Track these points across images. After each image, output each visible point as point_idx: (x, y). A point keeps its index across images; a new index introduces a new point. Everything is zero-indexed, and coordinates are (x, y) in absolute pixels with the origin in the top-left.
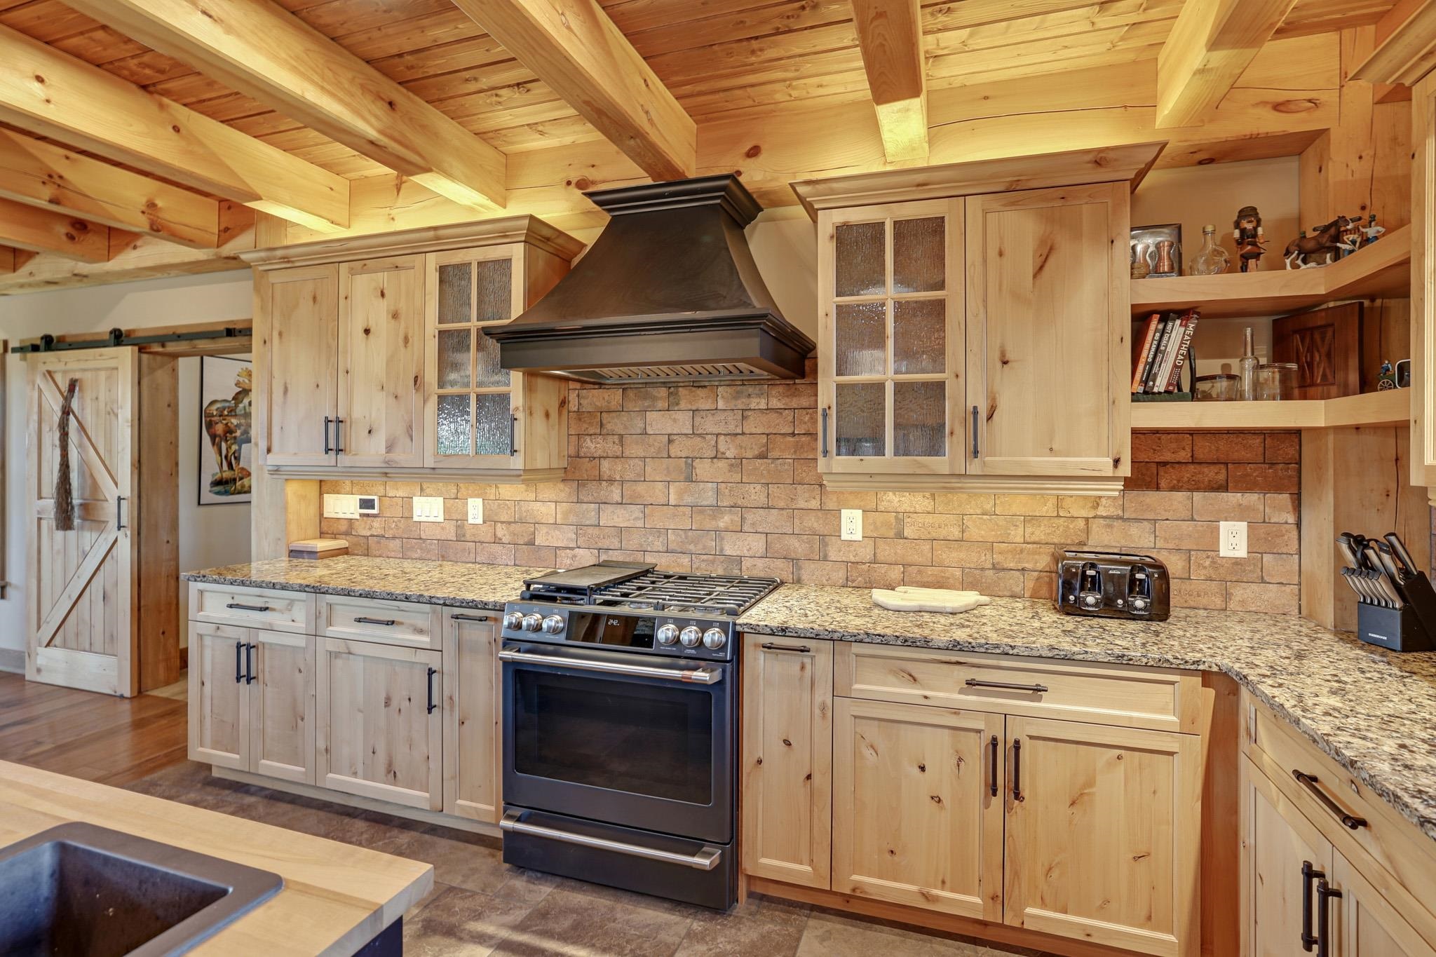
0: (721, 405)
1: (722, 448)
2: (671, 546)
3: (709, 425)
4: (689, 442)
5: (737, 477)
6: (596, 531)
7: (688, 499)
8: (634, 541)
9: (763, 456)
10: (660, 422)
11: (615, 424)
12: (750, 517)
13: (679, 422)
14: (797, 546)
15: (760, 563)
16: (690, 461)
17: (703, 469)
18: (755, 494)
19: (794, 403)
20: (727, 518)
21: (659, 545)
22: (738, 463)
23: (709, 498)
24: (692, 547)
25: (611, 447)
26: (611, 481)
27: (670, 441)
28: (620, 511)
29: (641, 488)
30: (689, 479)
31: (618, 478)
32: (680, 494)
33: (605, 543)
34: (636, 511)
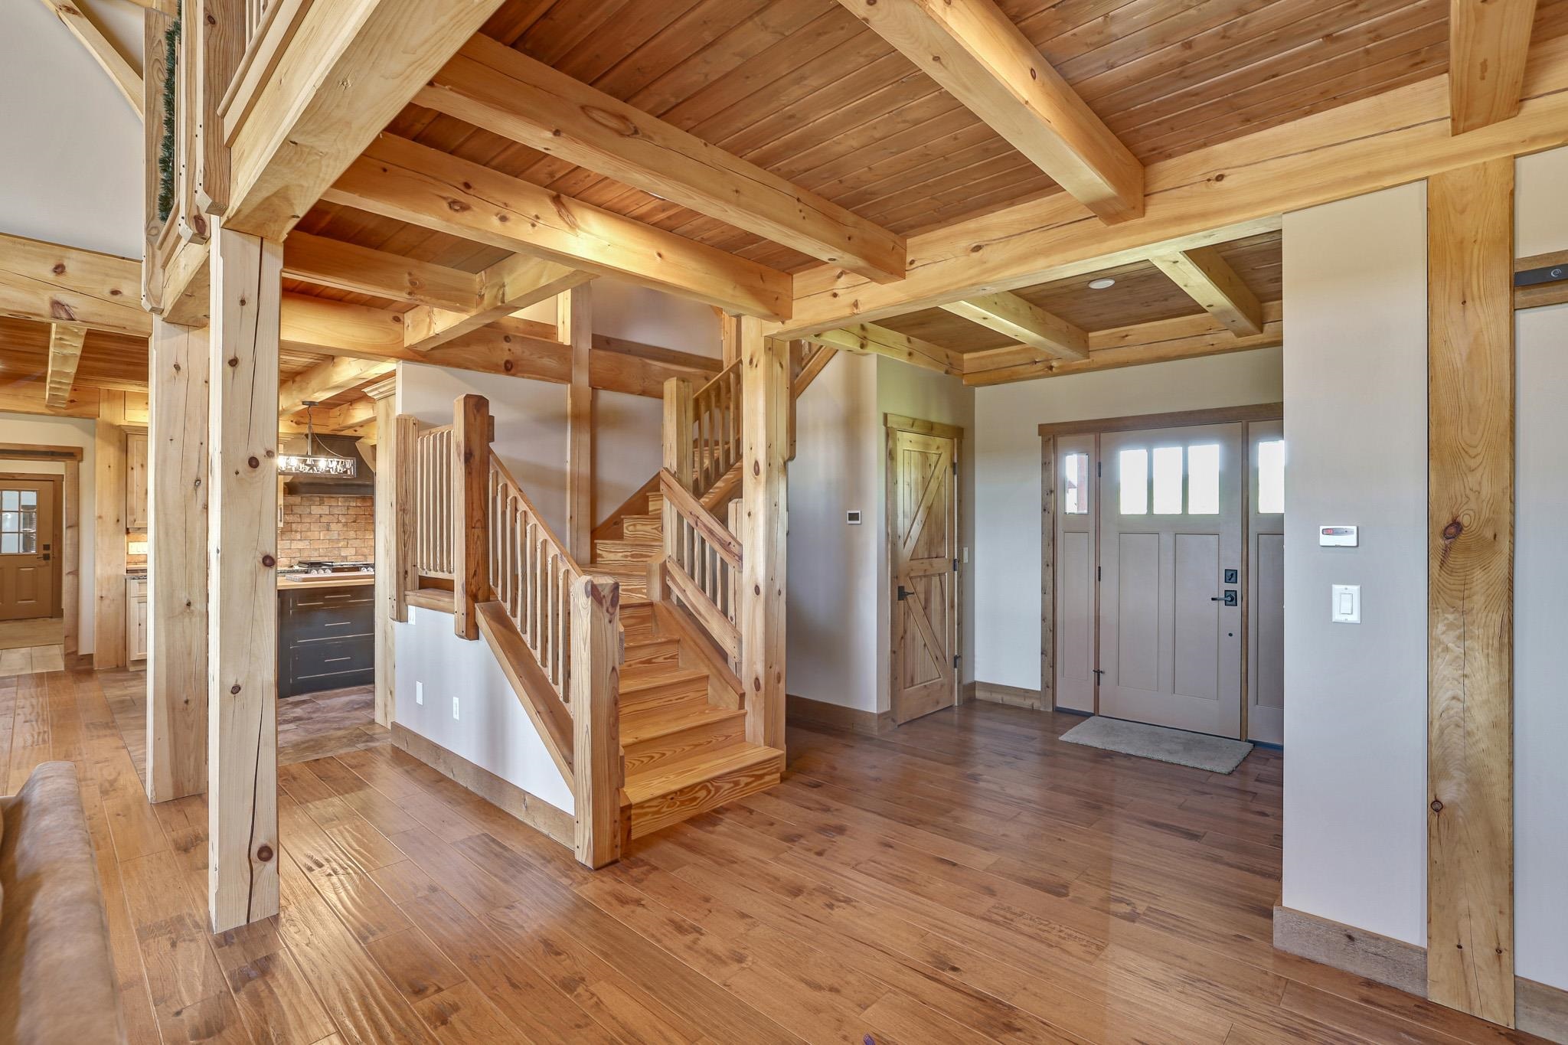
0: (340, 504)
1: (340, 519)
2: (321, 554)
3: (336, 511)
4: (328, 517)
5: (345, 529)
6: (290, 551)
7: (328, 537)
8: (306, 554)
9: (354, 522)
10: (316, 510)
11: (297, 510)
12: (350, 542)
13: (325, 510)
14: (366, 551)
15: (353, 557)
16: (328, 524)
17: (333, 526)
18: (352, 534)
19: (365, 504)
20: (342, 543)
21: (316, 554)
22: (346, 524)
23: (335, 536)
24: (329, 554)
25: (296, 519)
26: (296, 532)
27: (321, 517)
28: (300, 542)
29: (309, 534)
30: (328, 530)
31: (299, 530)
32: (325, 535)
33: (294, 555)
34: (307, 542)
